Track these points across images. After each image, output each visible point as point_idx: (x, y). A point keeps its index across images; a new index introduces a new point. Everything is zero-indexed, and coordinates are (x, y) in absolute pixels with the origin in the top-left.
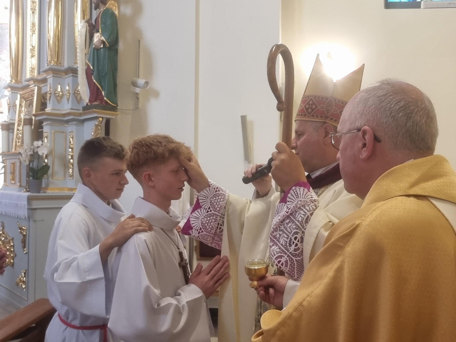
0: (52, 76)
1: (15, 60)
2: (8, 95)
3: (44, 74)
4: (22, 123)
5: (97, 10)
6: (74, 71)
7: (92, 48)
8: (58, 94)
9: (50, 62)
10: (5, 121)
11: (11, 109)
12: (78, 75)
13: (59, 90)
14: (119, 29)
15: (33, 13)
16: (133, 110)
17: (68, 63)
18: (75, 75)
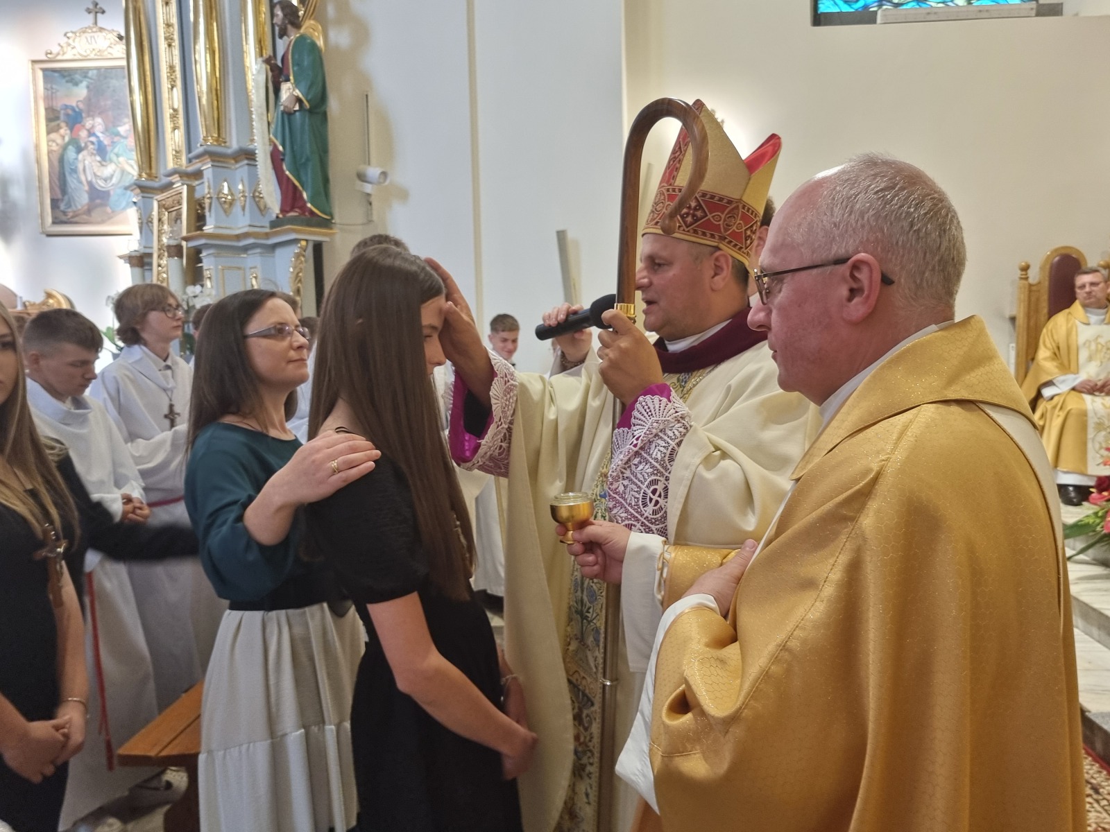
0: (210, 165)
1: (144, 136)
2: (137, 201)
3: (197, 163)
4: (166, 254)
5: (284, 39)
6: (250, 155)
7: (280, 113)
8: (223, 199)
9: (205, 140)
10: (135, 251)
11: (144, 228)
12: (257, 163)
13: (226, 191)
14: (326, 75)
15: (170, 45)
16: (363, 224)
17: (238, 141)
18: (252, 163)
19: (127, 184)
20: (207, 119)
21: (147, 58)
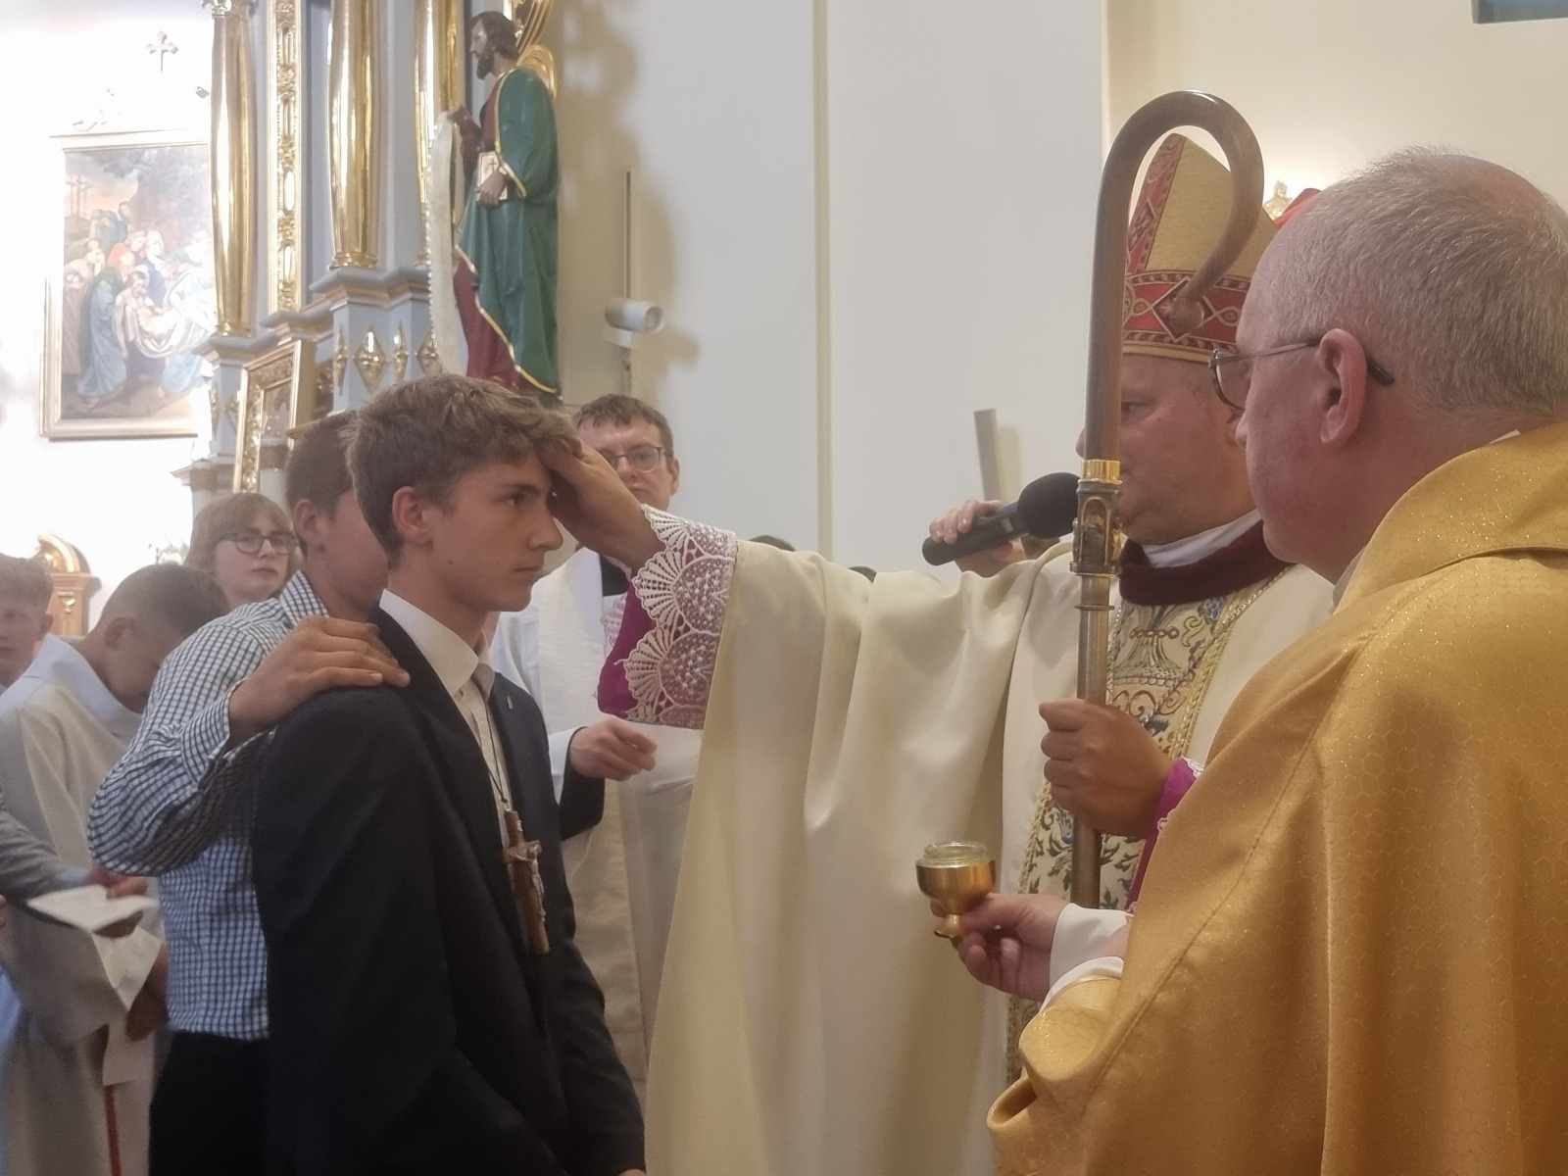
0: (346, 303)
1: (232, 262)
2: (210, 374)
3: (322, 299)
4: (257, 465)
5: (486, 77)
6: (415, 284)
7: (474, 207)
8: (366, 363)
9: (340, 258)
10: (202, 460)
11: (221, 420)
12: (430, 296)
13: (371, 348)
15: (286, 101)
17: (396, 257)
18: (419, 296)
19: (195, 344)
20: (346, 223)
21: (246, 124)
